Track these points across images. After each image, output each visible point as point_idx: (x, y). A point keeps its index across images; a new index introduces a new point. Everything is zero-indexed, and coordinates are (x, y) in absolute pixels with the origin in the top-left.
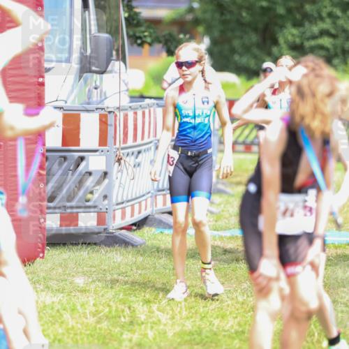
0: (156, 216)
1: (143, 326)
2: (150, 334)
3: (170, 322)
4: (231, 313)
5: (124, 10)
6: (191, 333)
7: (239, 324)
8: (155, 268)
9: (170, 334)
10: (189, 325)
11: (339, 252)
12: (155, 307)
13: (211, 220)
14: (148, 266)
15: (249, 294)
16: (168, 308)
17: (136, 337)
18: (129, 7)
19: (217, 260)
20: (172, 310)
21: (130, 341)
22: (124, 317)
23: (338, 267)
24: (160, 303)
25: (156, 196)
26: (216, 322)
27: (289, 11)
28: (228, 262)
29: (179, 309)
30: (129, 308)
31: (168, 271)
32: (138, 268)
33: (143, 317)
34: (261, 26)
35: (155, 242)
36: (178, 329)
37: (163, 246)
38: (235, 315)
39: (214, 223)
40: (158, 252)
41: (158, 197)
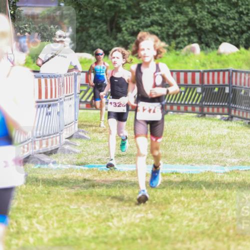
0: (35, 156)
1: (26, 235)
2: (31, 240)
3: (45, 231)
4: (89, 224)
5: (10, 9)
6: (60, 239)
7: (95, 232)
8: (34, 193)
9: (45, 240)
10: (59, 233)
11: (166, 179)
12: (34, 221)
13: (75, 158)
14: (29, 191)
15: (102, 210)
16: (44, 221)
17: (21, 242)
18: (14, 7)
19: (78, 186)
20: (47, 222)
21: (17, 245)
22: (13, 228)
23: (165, 190)
24: (38, 217)
25: (35, 141)
26: (78, 230)
27: (129, 7)
28: (86, 187)
29: (51, 222)
30: (16, 222)
31: (43, 195)
32: (22, 193)
33: (26, 228)
34: (109, 18)
35: (34, 174)
36: (51, 236)
37: (40, 177)
38: (91, 225)
39: (77, 159)
40: (37, 181)
41: (36, 142)
